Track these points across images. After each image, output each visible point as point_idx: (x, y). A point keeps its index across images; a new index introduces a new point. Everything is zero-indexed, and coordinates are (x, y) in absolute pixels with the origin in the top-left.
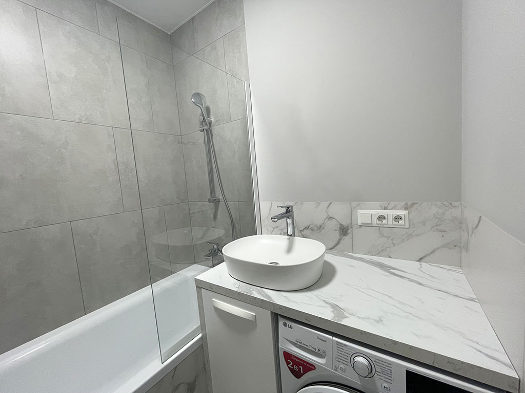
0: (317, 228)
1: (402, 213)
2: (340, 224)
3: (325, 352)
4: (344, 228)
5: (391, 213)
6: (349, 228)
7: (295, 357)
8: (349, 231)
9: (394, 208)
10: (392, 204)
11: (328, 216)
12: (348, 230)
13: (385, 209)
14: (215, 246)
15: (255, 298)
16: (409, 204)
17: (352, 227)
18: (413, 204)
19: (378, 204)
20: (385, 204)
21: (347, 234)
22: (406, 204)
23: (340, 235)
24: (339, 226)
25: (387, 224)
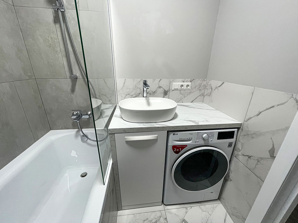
0: (153, 93)
1: (189, 83)
3: (192, 138)
4: (166, 92)
5: (185, 84)
6: (168, 91)
9: (187, 82)
10: (186, 80)
11: (159, 86)
13: (184, 82)
16: (192, 80)
18: (193, 80)
19: (181, 80)
20: (183, 80)
21: (167, 94)
22: (191, 80)
23: (164, 95)
24: (164, 91)
25: (183, 89)
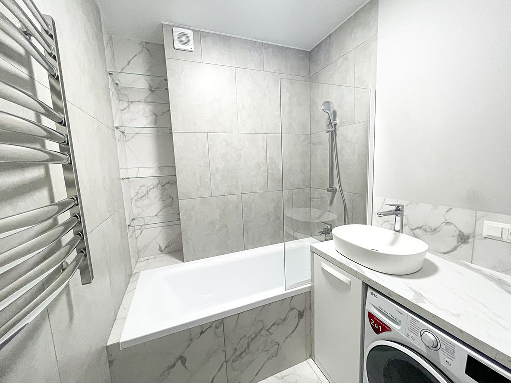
0: (431, 230)
2: (460, 231)
3: (400, 321)
4: (464, 236)
6: (470, 237)
7: (376, 318)
8: (470, 241)
11: (446, 220)
12: (468, 238)
14: (329, 227)
15: (352, 269)
17: (474, 237)
21: (467, 243)
23: (458, 242)
24: (457, 233)
